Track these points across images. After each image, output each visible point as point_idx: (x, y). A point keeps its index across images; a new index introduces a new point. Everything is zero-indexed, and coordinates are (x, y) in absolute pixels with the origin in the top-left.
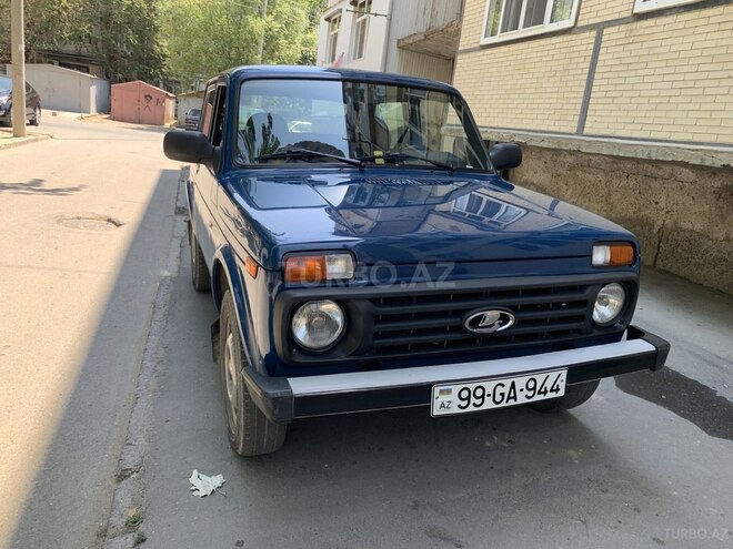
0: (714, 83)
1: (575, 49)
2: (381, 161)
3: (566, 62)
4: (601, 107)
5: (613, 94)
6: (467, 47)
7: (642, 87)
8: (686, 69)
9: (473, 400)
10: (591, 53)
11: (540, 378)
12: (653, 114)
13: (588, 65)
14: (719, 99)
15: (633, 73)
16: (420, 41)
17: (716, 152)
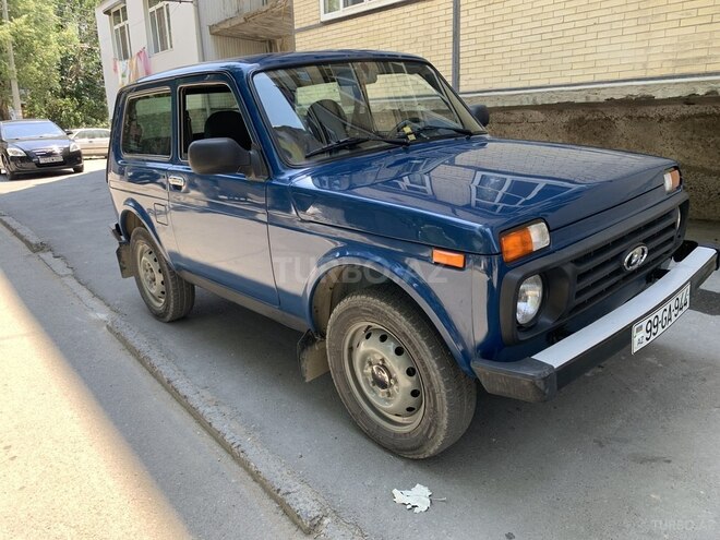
0: (581, 31)
1: (433, 15)
2: (412, 137)
3: (425, 28)
4: (473, 65)
5: (483, 52)
6: (304, 26)
7: (512, 42)
8: (552, 22)
9: (654, 330)
10: (451, 17)
11: (679, 296)
12: (528, 65)
13: (451, 28)
14: (589, 44)
15: (500, 31)
16: (240, 24)
17: (599, 89)
